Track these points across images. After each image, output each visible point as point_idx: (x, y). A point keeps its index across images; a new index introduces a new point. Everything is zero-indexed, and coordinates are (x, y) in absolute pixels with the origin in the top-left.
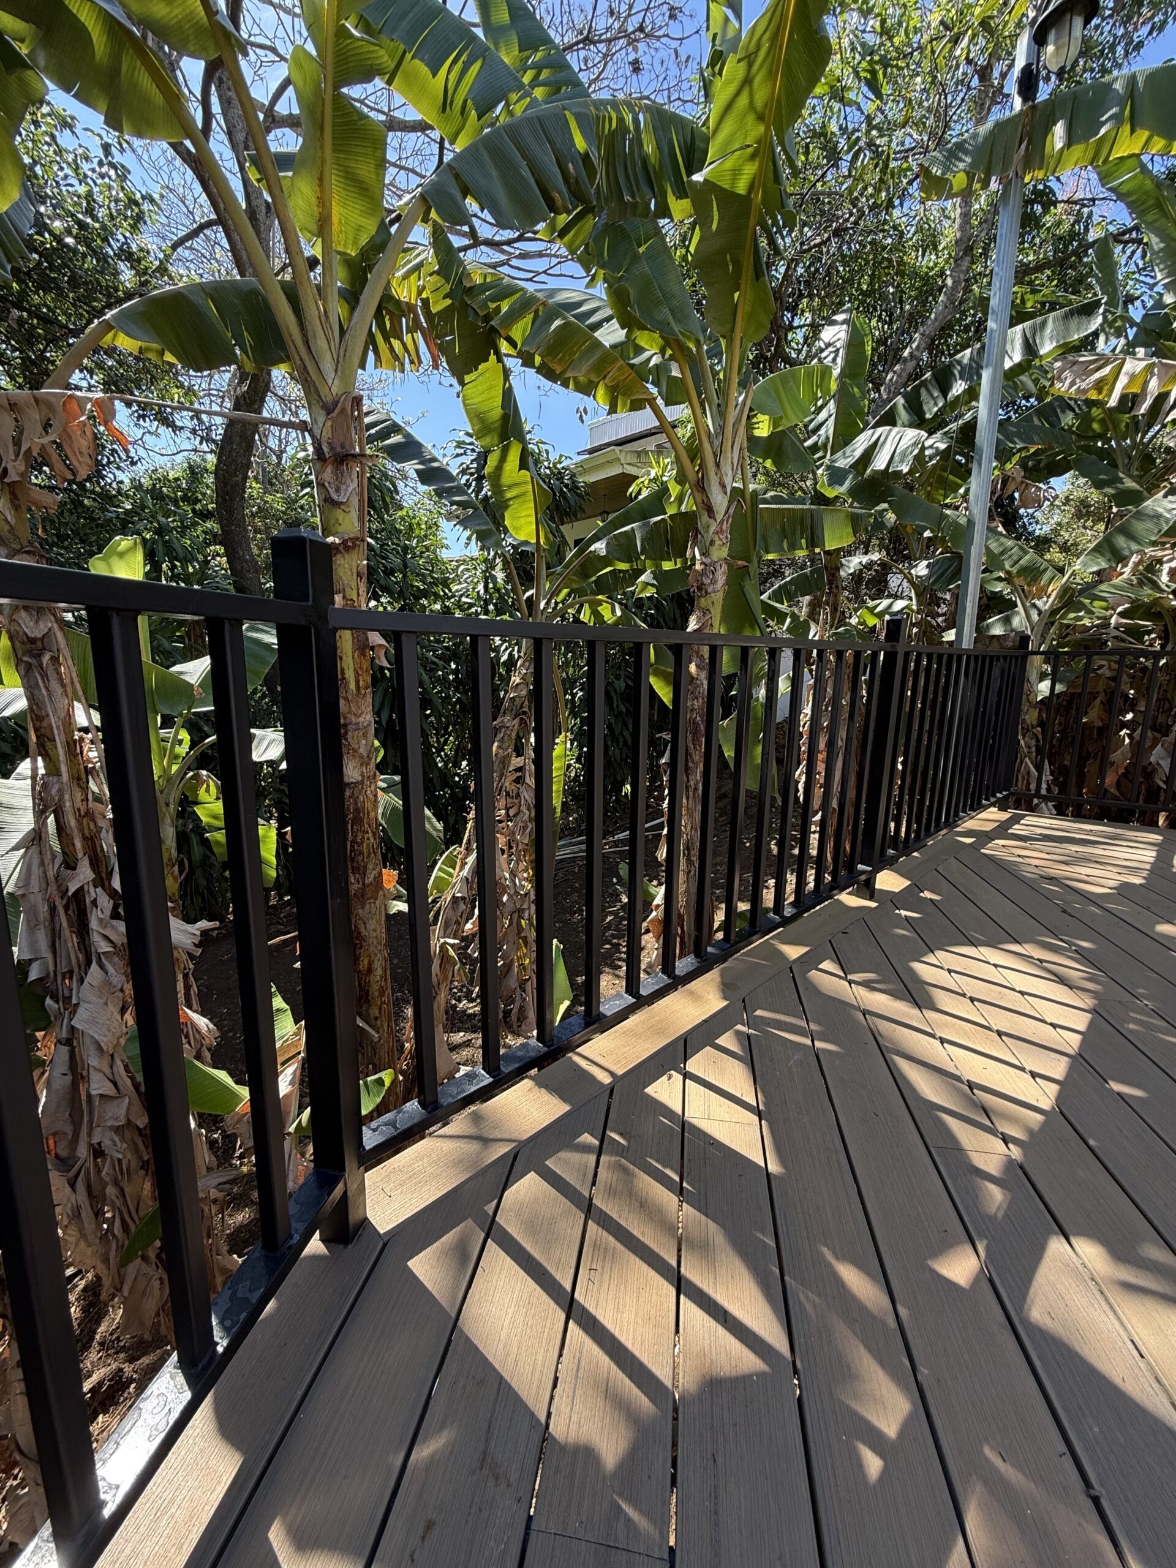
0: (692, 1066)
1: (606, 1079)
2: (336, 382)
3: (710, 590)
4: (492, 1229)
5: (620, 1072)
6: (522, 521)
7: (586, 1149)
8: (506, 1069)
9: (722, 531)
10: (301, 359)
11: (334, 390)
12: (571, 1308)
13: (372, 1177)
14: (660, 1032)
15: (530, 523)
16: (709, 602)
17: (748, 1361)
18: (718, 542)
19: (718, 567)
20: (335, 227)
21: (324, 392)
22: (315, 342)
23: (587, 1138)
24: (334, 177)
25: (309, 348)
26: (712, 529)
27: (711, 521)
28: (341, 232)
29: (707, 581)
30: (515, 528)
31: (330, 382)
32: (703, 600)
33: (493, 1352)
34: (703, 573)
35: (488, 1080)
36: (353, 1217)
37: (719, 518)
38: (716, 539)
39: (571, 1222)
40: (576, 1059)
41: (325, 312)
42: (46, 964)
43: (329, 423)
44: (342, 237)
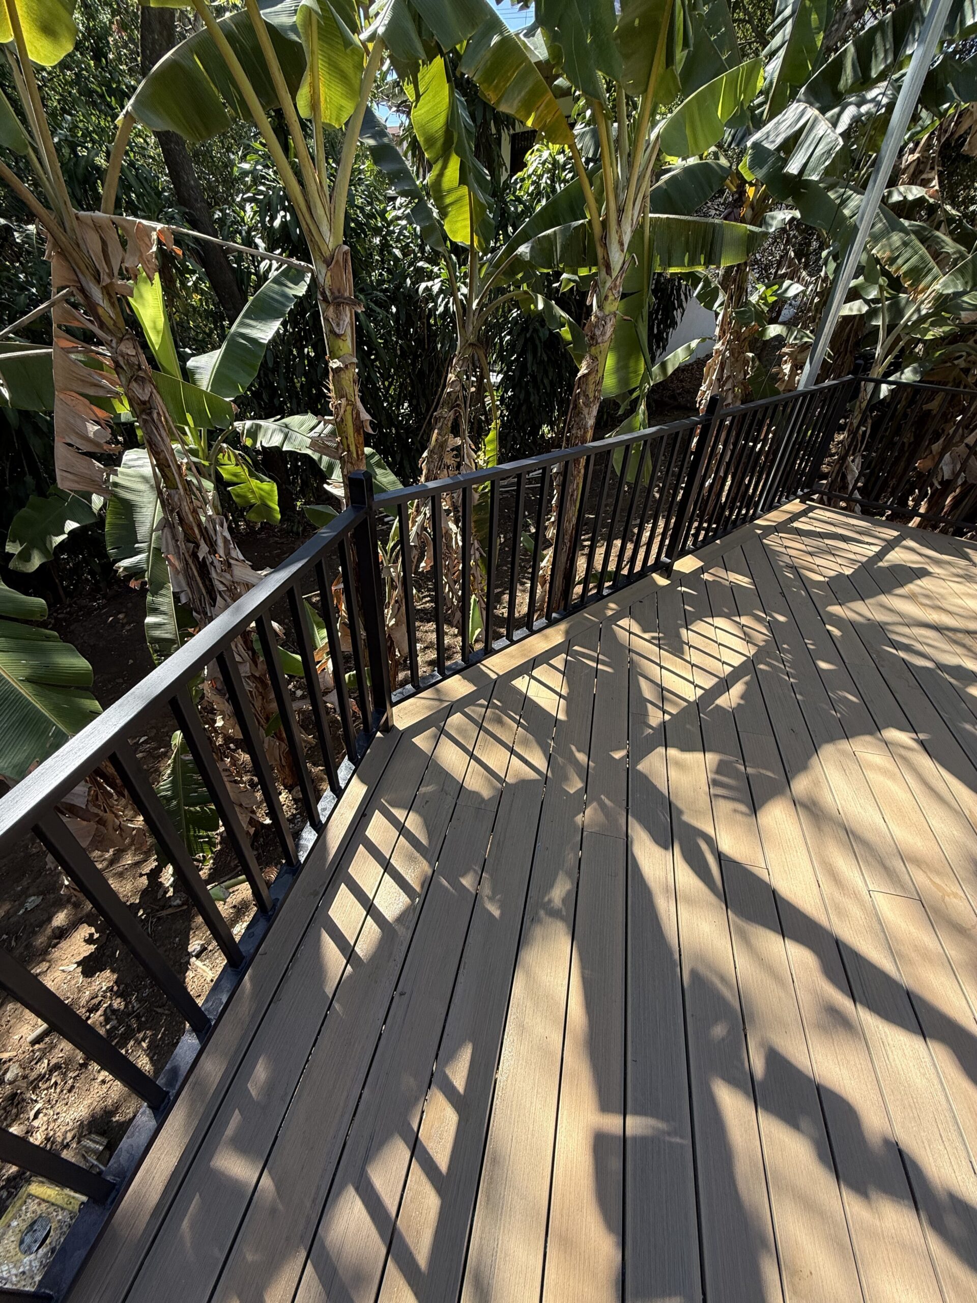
0: (535, 673)
1: (494, 676)
2: (331, 239)
3: (599, 341)
4: (442, 731)
5: (501, 674)
6: (459, 225)
7: (481, 706)
8: (447, 673)
9: (615, 285)
10: (307, 224)
11: (330, 247)
12: (472, 756)
13: (395, 709)
14: (524, 655)
15: (466, 227)
16: (598, 351)
17: (533, 775)
18: (611, 298)
19: (608, 321)
20: (323, 105)
21: (324, 249)
22: (316, 212)
23: (482, 701)
24: (320, 61)
25: (311, 214)
26: (608, 285)
27: (608, 277)
28: (327, 108)
29: (598, 333)
30: (452, 232)
31: (327, 241)
32: (593, 348)
33: (445, 766)
34: (596, 326)
35: (440, 678)
36: (390, 724)
37: (614, 274)
38: (610, 294)
39: (473, 730)
40: (482, 667)
41: (320, 182)
42: (187, 594)
43: (329, 274)
44: (328, 112)
